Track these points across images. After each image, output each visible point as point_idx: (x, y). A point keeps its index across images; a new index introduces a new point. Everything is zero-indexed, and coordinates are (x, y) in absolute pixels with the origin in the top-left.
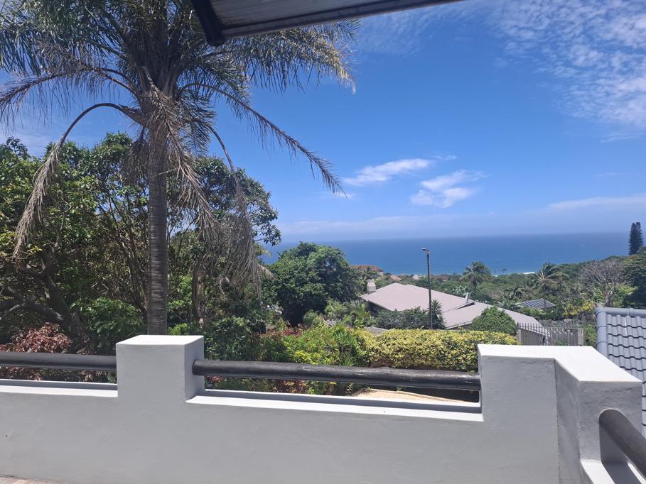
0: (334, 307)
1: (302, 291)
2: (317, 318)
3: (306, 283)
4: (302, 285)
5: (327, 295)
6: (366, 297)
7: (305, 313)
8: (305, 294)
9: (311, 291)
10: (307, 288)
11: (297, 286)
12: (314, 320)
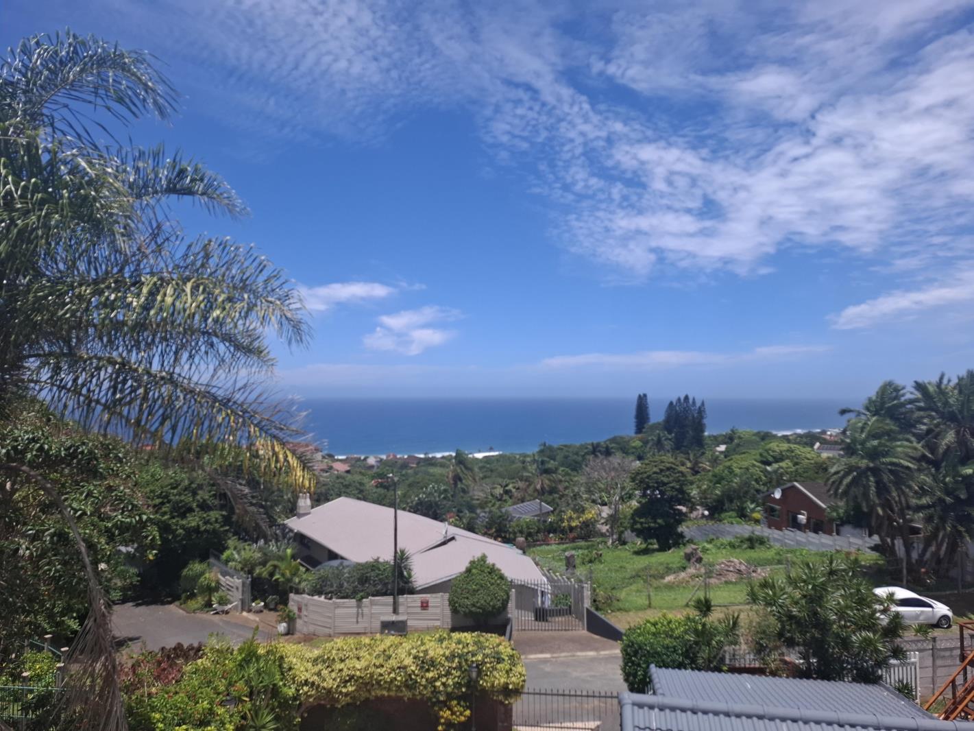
0: (239, 553)
1: (183, 527)
2: (207, 575)
3: (191, 510)
4: (183, 516)
5: (227, 531)
6: (294, 524)
7: (185, 565)
8: (189, 531)
9: (198, 526)
10: (193, 521)
11: (173, 517)
12: (202, 579)
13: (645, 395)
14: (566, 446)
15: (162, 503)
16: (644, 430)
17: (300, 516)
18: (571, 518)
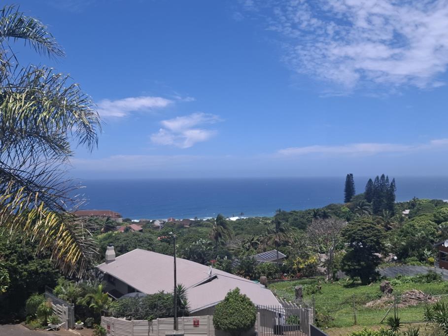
2: (44, 304)
5: (57, 272)
6: (104, 268)
7: (28, 296)
8: (31, 273)
9: (37, 269)
10: (33, 266)
12: (40, 306)
13: (351, 175)
14: (294, 212)
15: (11, 253)
16: (351, 200)
17: (107, 262)
18: (299, 262)
